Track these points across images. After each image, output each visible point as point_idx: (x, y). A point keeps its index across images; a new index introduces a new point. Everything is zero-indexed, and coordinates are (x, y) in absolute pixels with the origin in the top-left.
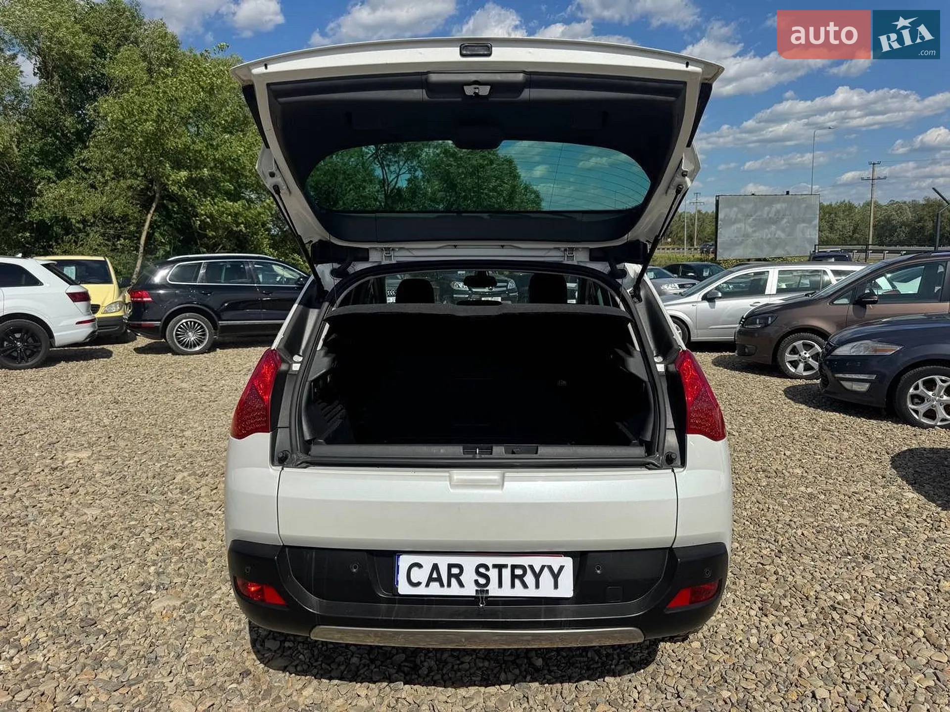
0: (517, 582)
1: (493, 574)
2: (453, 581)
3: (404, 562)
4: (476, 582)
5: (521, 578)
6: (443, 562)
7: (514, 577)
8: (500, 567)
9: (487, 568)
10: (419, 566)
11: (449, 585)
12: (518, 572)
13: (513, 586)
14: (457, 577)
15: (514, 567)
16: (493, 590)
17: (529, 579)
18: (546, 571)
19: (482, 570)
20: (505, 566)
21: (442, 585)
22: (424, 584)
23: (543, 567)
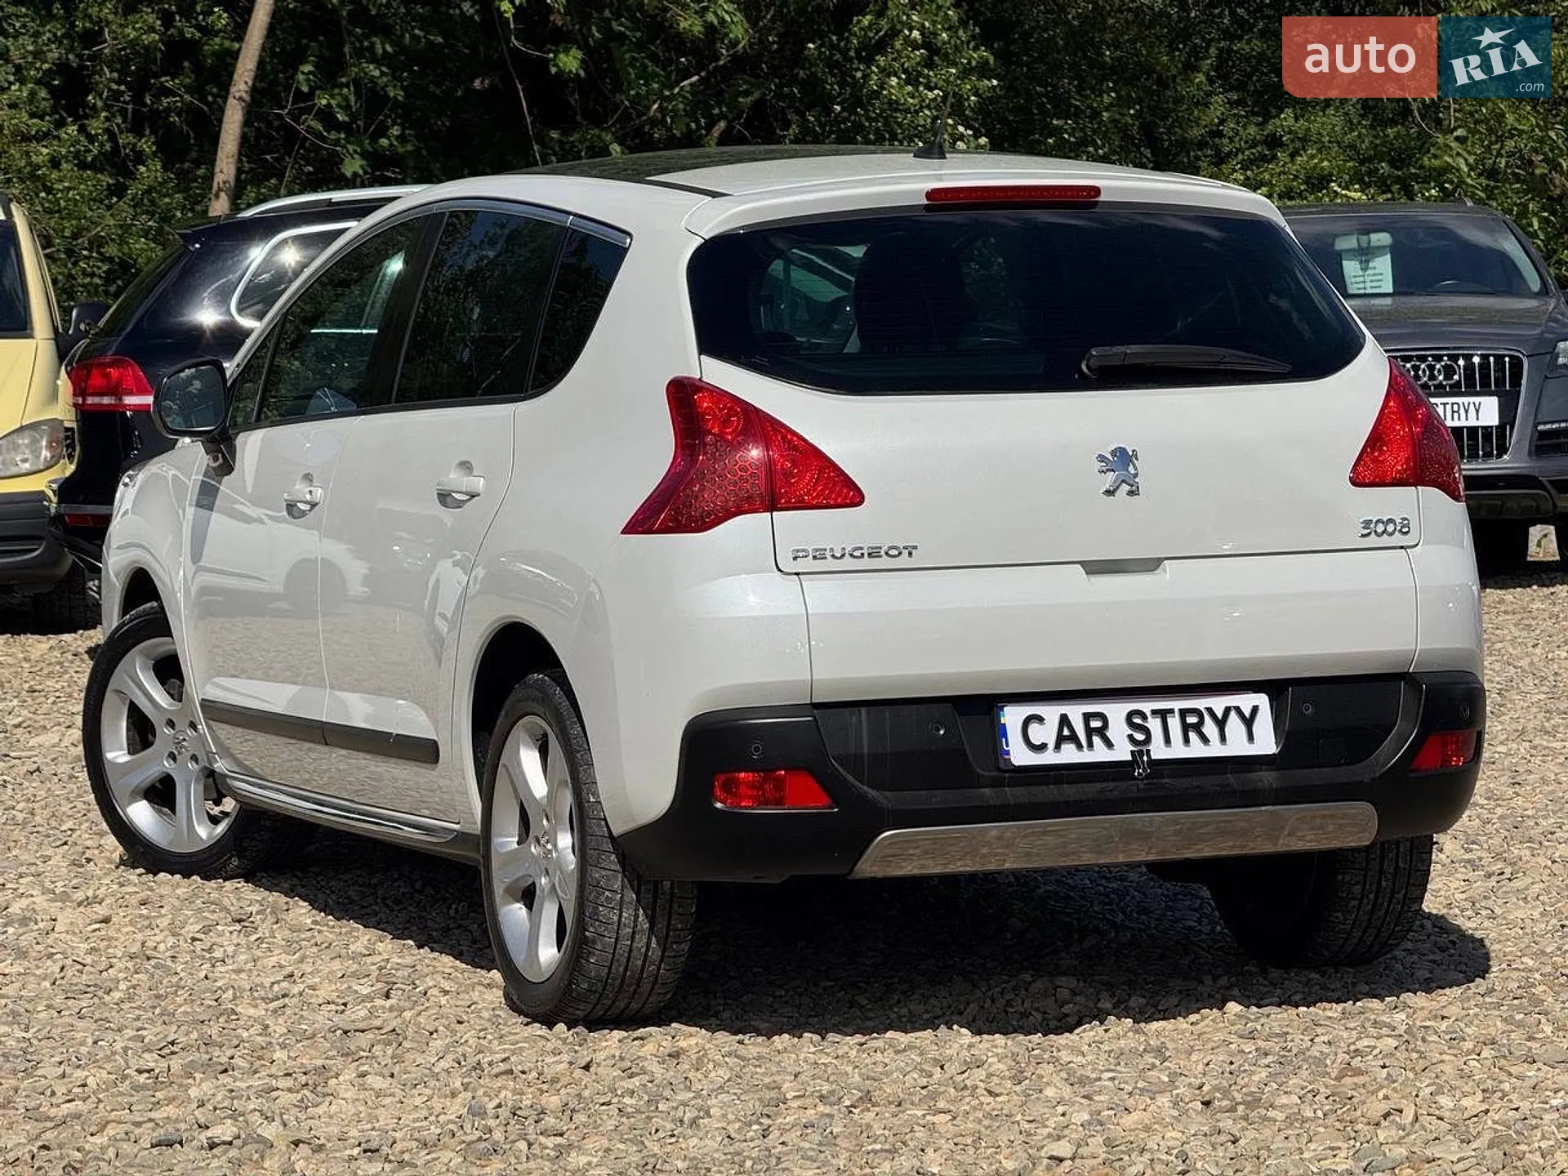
0: (1192, 736)
1: (1154, 725)
2: (1096, 739)
3: (1012, 717)
4: (1131, 737)
5: (1198, 728)
6: (1076, 712)
7: (1186, 728)
8: (1163, 714)
9: (1144, 717)
10: (1039, 719)
11: (1090, 745)
12: (1192, 720)
13: (1187, 741)
14: (1102, 732)
15: (1184, 713)
16: (1158, 751)
17: (1209, 728)
18: (1233, 715)
19: (1138, 721)
20: (1171, 711)
21: (1080, 746)
22: (1051, 745)
23: (1227, 710)
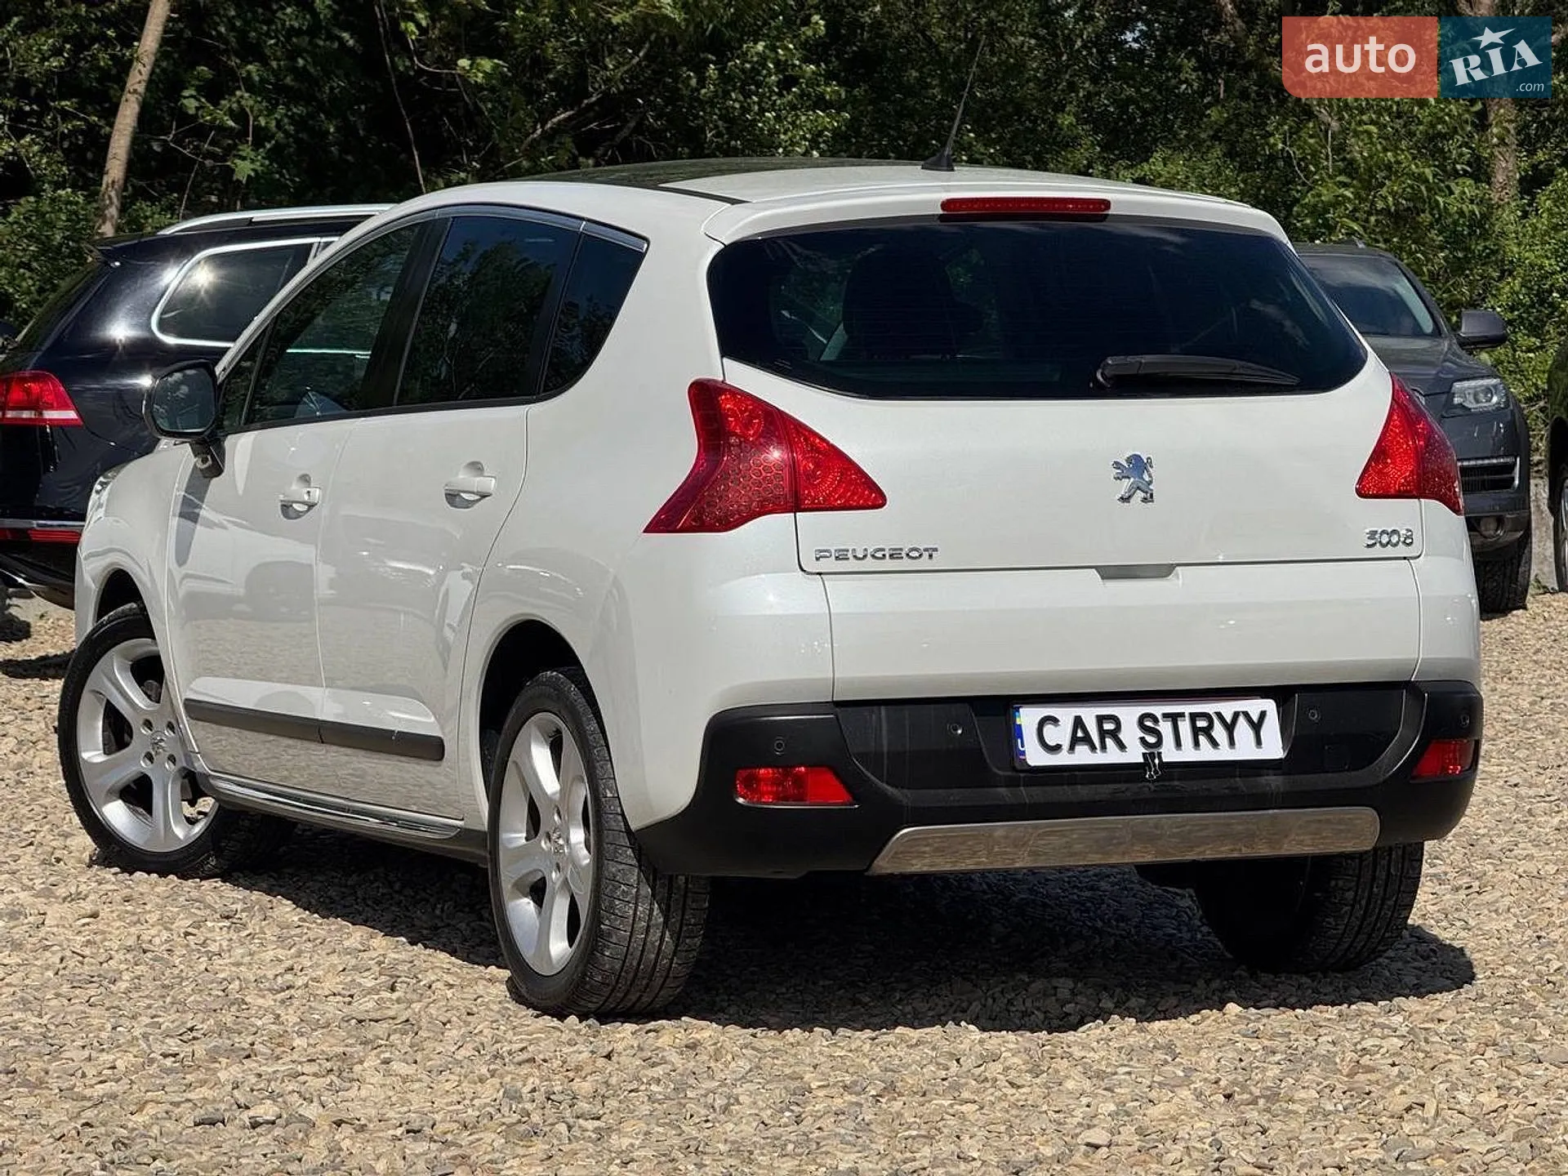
0: (1202, 739)
1: (1165, 728)
2: (1109, 742)
3: (1028, 717)
4: (1142, 740)
5: (1207, 732)
6: (1090, 714)
7: (1196, 731)
8: (1174, 718)
9: (1156, 720)
10: (1054, 720)
11: (1104, 747)
12: (1201, 724)
13: (1197, 744)
14: (1114, 734)
15: (1194, 717)
16: (1169, 754)
17: (1219, 732)
18: (1241, 719)
19: (1149, 724)
20: (1182, 715)
21: (1093, 748)
22: (1066, 745)
23: (1236, 715)
